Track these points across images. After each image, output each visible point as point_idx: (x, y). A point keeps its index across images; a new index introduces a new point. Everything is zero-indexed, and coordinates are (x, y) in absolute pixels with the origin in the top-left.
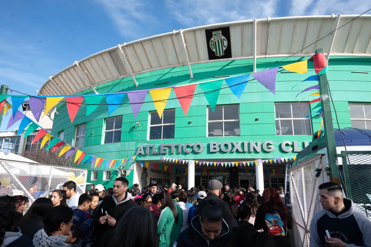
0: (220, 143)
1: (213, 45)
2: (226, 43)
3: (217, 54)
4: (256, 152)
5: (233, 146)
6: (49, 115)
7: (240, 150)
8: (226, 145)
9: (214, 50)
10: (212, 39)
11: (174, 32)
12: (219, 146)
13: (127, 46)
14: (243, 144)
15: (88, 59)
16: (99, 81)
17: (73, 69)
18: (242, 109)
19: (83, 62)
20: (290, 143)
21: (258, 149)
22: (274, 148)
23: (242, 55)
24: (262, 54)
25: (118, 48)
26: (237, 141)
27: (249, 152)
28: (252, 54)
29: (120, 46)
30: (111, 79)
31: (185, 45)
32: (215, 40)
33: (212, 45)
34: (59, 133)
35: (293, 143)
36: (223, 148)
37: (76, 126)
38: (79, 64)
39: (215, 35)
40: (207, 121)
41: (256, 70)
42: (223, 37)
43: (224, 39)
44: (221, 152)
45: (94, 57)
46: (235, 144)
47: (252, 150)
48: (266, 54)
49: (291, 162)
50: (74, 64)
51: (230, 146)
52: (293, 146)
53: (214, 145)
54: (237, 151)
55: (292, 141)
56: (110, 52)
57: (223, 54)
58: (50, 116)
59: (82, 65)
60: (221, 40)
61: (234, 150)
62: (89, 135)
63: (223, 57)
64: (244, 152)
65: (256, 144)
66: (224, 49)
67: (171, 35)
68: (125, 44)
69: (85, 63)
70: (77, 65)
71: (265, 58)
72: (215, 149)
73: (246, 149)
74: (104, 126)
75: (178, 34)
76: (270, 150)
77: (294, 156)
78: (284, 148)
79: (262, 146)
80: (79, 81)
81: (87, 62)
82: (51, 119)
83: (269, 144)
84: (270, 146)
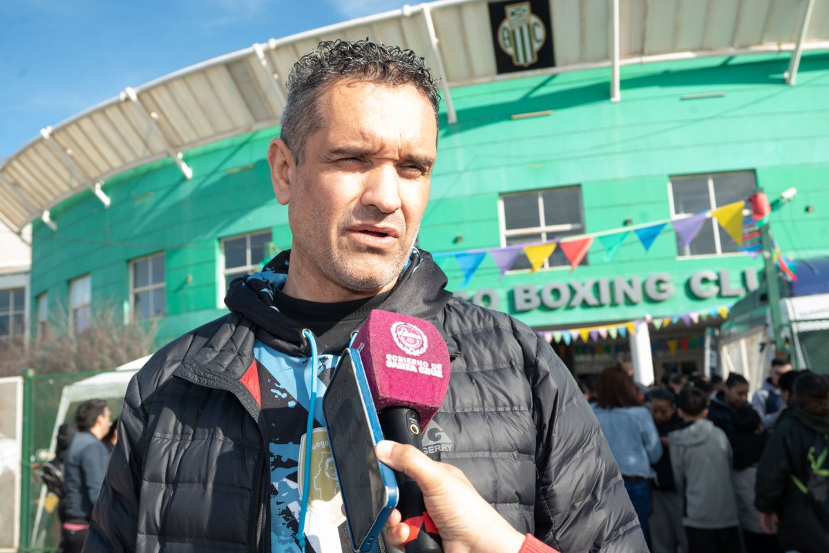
0: (539, 287)
1: (509, 38)
2: (540, 33)
3: (518, 60)
4: (629, 302)
5: (573, 291)
6: (16, 229)
7: (592, 300)
8: (556, 292)
9: (510, 51)
10: (506, 24)
11: (408, 10)
12: (539, 294)
13: (278, 48)
14: (597, 287)
15: (165, 84)
16: (194, 137)
17: (115, 110)
18: (589, 199)
19: (147, 91)
20: (713, 276)
21: (636, 295)
22: (675, 289)
23: (582, 59)
24: (632, 54)
25: (254, 54)
26: (582, 279)
27: (614, 304)
28: (608, 56)
29: (259, 49)
30: (230, 131)
31: (434, 41)
32: (511, 25)
33: (504, 39)
34: (69, 282)
35: (719, 275)
36: (549, 299)
37: (128, 261)
38: (139, 96)
39: (513, 14)
40: (504, 232)
41: (618, 94)
42: (534, 19)
43: (535, 24)
44: (544, 307)
45: (183, 78)
46: (577, 286)
47: (620, 298)
48: (642, 53)
49: (715, 322)
50: (122, 96)
51: (565, 294)
52: (718, 283)
53: (526, 291)
54: (585, 304)
55: (718, 269)
56: (228, 65)
57: (533, 57)
58: (19, 234)
59: (146, 98)
60: (528, 26)
61: (577, 301)
62: (175, 286)
63: (532, 67)
64: (601, 305)
65: (630, 283)
66: (537, 46)
67: (398, 19)
68: (273, 43)
69: (154, 93)
70: (134, 97)
71: (641, 63)
72: (528, 301)
73: (606, 297)
74: (221, 259)
75: (417, 15)
76: (662, 296)
77: (723, 308)
78: (698, 288)
79: (644, 286)
80: (134, 141)
81: (162, 91)
82: (24, 241)
83: (659, 282)
84: (663, 286)
